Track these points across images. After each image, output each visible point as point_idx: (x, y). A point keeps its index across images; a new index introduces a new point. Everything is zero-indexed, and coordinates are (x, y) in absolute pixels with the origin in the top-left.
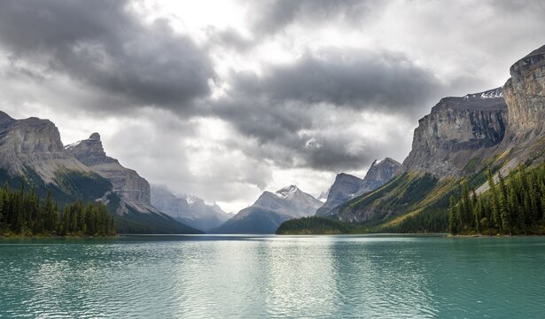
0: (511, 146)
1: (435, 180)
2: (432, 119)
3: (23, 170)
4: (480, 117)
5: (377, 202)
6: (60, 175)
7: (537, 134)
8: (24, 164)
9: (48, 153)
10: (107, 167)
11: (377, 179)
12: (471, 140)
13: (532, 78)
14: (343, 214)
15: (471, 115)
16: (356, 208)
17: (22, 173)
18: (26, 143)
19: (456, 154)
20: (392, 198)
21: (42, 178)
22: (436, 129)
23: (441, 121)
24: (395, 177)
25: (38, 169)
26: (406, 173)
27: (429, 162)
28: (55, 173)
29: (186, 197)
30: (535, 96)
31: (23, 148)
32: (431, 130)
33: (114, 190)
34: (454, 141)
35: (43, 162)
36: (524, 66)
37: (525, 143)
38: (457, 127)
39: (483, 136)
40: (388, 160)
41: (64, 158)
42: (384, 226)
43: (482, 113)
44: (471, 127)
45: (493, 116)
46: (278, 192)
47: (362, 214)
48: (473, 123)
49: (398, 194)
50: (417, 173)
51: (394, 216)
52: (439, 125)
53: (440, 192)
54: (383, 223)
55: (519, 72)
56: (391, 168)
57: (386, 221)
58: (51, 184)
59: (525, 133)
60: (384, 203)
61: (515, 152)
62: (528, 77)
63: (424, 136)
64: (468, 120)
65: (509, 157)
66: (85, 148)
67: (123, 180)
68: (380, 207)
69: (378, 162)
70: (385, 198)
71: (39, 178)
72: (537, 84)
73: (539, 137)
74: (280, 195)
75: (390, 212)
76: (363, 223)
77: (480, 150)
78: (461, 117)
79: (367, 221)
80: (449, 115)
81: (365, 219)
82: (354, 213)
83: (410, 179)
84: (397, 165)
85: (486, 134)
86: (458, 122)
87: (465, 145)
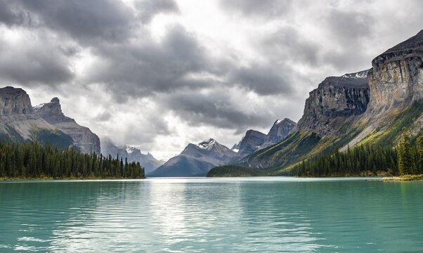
0: (370, 116)
1: (319, 138)
2: (319, 93)
3: (6, 129)
4: (353, 93)
5: (277, 154)
6: (34, 133)
7: (387, 109)
8: (6, 124)
9: (23, 115)
10: (66, 125)
11: (278, 135)
12: (345, 109)
13: (385, 70)
14: (252, 162)
15: (346, 91)
16: (261, 158)
17: (6, 132)
18: (7, 107)
19: (334, 120)
20: (288, 150)
21: (21, 135)
22: (321, 100)
23: (325, 95)
24: (291, 135)
25: (17, 128)
26: (299, 132)
27: (316, 124)
28: (30, 131)
29: (126, 147)
30: (387, 82)
31: (4, 112)
32: (318, 101)
33: (74, 144)
34: (333, 110)
35: (20, 123)
36: (381, 60)
37: (379, 115)
38: (336, 100)
39: (354, 107)
40: (286, 120)
41: (35, 119)
42: (282, 171)
43: (354, 90)
44: (346, 100)
45: (361, 93)
46: (200, 144)
47: (266, 162)
48: (347, 97)
49: (292, 148)
50: (306, 132)
51: (288, 164)
52: (323, 97)
53: (321, 148)
54: (280, 169)
55: (377, 65)
56: (288, 126)
57: (283, 168)
58: (28, 140)
59: (379, 107)
60: (281, 154)
61: (372, 121)
62: (383, 69)
63: (313, 105)
64: (344, 95)
65: (367, 124)
66: (48, 110)
67: (80, 136)
68: (279, 157)
69: (279, 122)
70: (282, 151)
71: (19, 135)
72: (389, 74)
73: (387, 111)
74: (201, 147)
75: (286, 161)
76: (266, 169)
77: (351, 117)
78: (339, 92)
79: (269, 168)
80: (330, 91)
81: (267, 166)
82: (260, 161)
83: (301, 137)
84: (293, 124)
85: (356, 105)
86: (336, 96)
87: (341, 113)
